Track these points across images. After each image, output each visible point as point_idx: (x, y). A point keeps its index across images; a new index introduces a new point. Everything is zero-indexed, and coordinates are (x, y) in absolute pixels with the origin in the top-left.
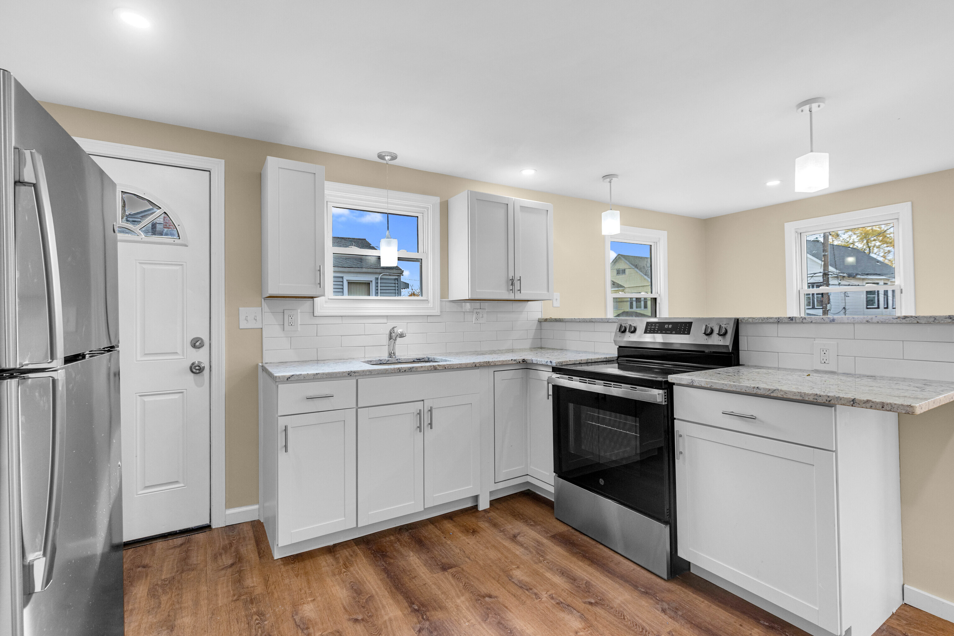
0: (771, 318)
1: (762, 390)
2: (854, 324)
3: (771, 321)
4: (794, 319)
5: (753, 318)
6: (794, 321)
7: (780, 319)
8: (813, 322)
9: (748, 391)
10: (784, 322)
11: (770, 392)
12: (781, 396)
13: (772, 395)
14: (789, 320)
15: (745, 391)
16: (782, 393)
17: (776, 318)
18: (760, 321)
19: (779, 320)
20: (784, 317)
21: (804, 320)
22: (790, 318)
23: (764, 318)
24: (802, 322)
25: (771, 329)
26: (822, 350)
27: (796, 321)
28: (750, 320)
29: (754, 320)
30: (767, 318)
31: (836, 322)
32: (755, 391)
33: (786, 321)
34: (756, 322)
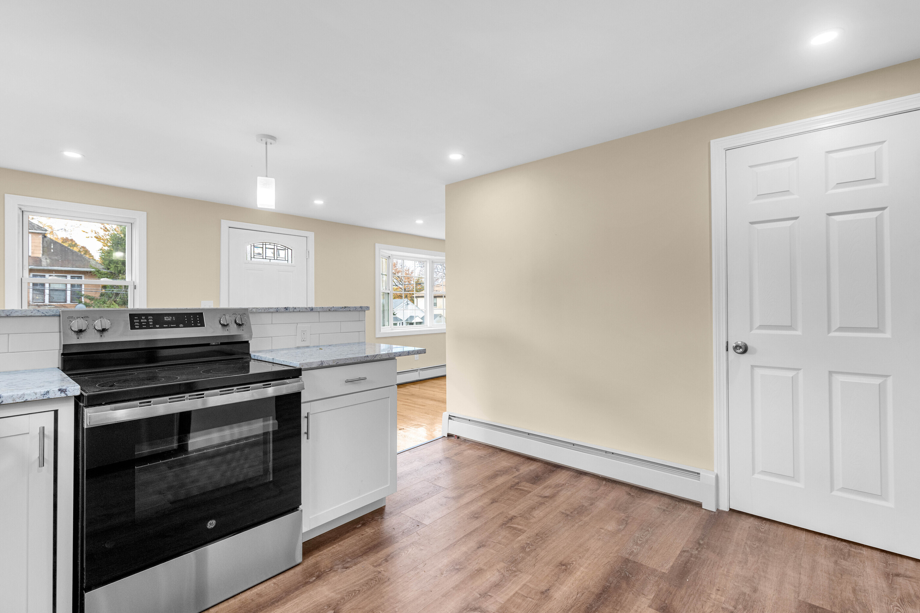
0: (272, 308)
1: (370, 357)
2: (319, 312)
3: (271, 310)
4: (288, 309)
5: (257, 308)
6: (288, 311)
7: (279, 309)
8: (301, 311)
9: (362, 360)
10: (281, 311)
11: (374, 357)
12: (379, 358)
13: (375, 359)
14: (285, 310)
15: (360, 361)
16: (380, 356)
17: (275, 308)
18: (263, 311)
19: (277, 310)
20: (282, 308)
21: (295, 309)
22: (285, 308)
23: (266, 309)
24: (294, 311)
25: (267, 318)
26: (302, 331)
27: (289, 310)
28: (254, 310)
29: (257, 310)
30: (269, 308)
31: (314, 311)
32: (366, 359)
33: (283, 310)
34: (259, 312)
